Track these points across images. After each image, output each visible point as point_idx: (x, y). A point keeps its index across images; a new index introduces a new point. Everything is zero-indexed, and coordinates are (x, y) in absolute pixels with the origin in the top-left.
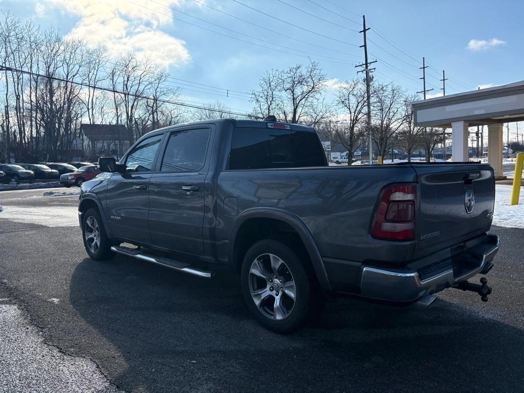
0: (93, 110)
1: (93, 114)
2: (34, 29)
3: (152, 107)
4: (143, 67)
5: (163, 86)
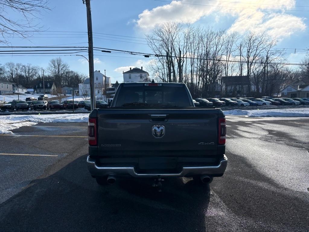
0: (227, 69)
1: (227, 71)
2: (201, 29)
3: (265, 64)
4: (260, 39)
5: (273, 49)
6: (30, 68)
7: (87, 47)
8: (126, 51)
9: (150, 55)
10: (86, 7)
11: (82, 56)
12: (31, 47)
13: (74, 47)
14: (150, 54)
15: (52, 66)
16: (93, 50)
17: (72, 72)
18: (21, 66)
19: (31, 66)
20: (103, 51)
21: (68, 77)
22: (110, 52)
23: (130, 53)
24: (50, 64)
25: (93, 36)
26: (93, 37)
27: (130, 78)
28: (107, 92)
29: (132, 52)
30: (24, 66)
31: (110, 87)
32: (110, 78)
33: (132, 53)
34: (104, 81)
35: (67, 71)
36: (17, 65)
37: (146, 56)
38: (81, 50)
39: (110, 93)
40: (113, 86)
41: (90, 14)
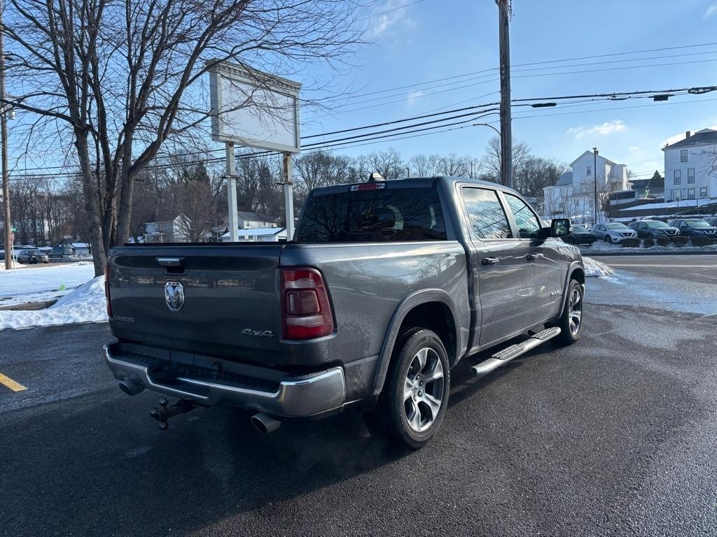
6: (455, 162)
7: (497, 104)
8: (596, 96)
9: (671, 93)
10: (498, 11)
11: (486, 125)
12: (388, 124)
13: (470, 108)
14: (671, 91)
15: (492, 154)
16: (510, 106)
17: (540, 161)
18: (437, 161)
19: (456, 159)
20: (535, 106)
21: (532, 174)
22: (554, 105)
23: (608, 97)
24: (487, 149)
25: (511, 74)
26: (511, 76)
27: (684, 159)
28: (613, 203)
29: (614, 95)
30: (444, 160)
31: (626, 188)
32: (624, 165)
33: (614, 97)
34: (607, 175)
35: (526, 159)
36: (430, 160)
37: (657, 98)
38: (485, 111)
39: (620, 205)
40: (633, 187)
41: (507, 24)
